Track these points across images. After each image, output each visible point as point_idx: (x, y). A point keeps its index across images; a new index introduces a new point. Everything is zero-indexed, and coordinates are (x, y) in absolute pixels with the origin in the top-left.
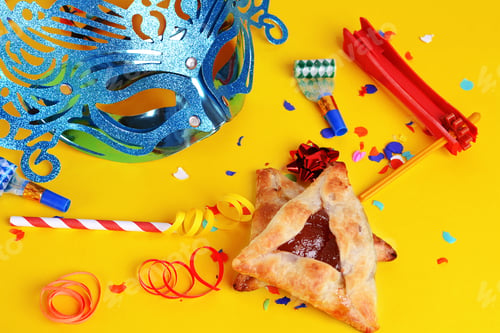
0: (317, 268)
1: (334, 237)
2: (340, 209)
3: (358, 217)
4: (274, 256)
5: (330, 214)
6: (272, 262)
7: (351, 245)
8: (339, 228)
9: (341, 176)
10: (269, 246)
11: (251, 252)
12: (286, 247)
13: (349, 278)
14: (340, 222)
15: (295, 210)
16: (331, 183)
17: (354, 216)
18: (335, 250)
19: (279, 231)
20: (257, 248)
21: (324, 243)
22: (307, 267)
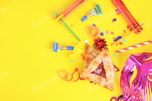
0: (100, 79)
1: (105, 70)
2: (106, 62)
3: (111, 64)
4: (90, 75)
5: (104, 64)
6: (90, 76)
7: (109, 72)
8: (106, 67)
9: (107, 53)
10: (89, 73)
11: (85, 74)
12: (93, 73)
13: (108, 80)
14: (106, 66)
15: (96, 63)
16: (104, 55)
17: (110, 64)
18: (105, 73)
19: (91, 69)
20: (86, 73)
21: (102, 71)
22: (98, 78)
